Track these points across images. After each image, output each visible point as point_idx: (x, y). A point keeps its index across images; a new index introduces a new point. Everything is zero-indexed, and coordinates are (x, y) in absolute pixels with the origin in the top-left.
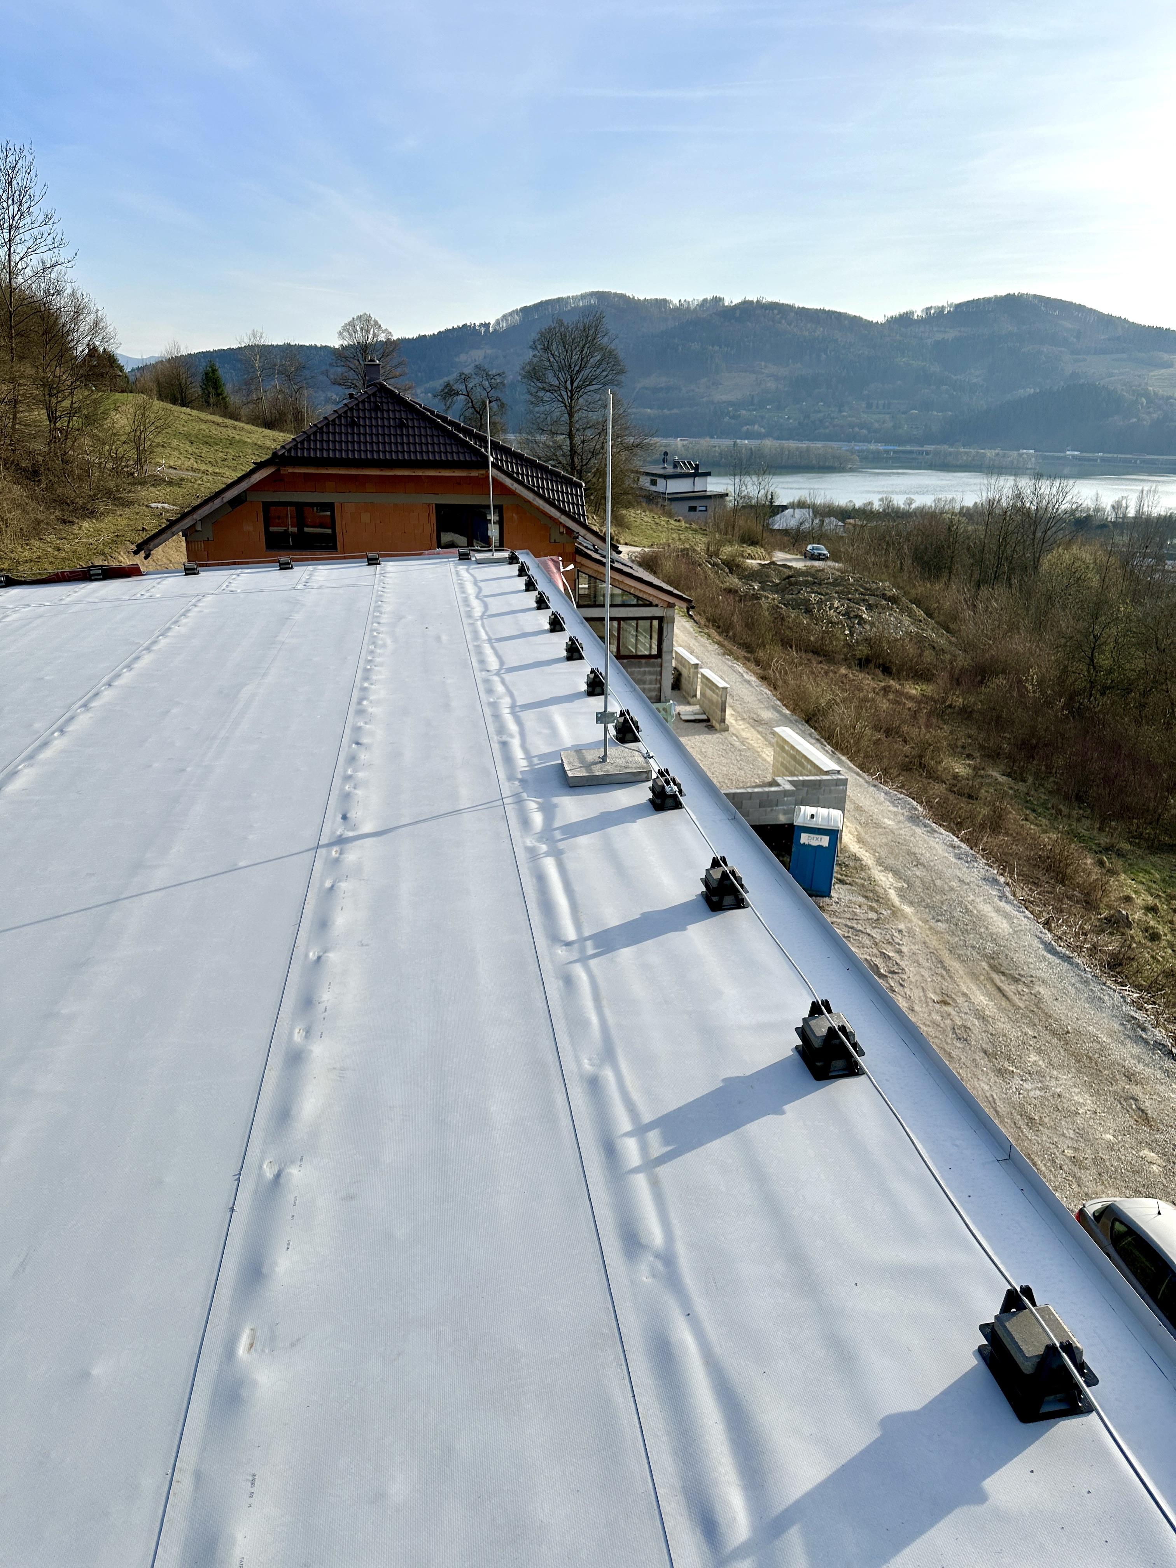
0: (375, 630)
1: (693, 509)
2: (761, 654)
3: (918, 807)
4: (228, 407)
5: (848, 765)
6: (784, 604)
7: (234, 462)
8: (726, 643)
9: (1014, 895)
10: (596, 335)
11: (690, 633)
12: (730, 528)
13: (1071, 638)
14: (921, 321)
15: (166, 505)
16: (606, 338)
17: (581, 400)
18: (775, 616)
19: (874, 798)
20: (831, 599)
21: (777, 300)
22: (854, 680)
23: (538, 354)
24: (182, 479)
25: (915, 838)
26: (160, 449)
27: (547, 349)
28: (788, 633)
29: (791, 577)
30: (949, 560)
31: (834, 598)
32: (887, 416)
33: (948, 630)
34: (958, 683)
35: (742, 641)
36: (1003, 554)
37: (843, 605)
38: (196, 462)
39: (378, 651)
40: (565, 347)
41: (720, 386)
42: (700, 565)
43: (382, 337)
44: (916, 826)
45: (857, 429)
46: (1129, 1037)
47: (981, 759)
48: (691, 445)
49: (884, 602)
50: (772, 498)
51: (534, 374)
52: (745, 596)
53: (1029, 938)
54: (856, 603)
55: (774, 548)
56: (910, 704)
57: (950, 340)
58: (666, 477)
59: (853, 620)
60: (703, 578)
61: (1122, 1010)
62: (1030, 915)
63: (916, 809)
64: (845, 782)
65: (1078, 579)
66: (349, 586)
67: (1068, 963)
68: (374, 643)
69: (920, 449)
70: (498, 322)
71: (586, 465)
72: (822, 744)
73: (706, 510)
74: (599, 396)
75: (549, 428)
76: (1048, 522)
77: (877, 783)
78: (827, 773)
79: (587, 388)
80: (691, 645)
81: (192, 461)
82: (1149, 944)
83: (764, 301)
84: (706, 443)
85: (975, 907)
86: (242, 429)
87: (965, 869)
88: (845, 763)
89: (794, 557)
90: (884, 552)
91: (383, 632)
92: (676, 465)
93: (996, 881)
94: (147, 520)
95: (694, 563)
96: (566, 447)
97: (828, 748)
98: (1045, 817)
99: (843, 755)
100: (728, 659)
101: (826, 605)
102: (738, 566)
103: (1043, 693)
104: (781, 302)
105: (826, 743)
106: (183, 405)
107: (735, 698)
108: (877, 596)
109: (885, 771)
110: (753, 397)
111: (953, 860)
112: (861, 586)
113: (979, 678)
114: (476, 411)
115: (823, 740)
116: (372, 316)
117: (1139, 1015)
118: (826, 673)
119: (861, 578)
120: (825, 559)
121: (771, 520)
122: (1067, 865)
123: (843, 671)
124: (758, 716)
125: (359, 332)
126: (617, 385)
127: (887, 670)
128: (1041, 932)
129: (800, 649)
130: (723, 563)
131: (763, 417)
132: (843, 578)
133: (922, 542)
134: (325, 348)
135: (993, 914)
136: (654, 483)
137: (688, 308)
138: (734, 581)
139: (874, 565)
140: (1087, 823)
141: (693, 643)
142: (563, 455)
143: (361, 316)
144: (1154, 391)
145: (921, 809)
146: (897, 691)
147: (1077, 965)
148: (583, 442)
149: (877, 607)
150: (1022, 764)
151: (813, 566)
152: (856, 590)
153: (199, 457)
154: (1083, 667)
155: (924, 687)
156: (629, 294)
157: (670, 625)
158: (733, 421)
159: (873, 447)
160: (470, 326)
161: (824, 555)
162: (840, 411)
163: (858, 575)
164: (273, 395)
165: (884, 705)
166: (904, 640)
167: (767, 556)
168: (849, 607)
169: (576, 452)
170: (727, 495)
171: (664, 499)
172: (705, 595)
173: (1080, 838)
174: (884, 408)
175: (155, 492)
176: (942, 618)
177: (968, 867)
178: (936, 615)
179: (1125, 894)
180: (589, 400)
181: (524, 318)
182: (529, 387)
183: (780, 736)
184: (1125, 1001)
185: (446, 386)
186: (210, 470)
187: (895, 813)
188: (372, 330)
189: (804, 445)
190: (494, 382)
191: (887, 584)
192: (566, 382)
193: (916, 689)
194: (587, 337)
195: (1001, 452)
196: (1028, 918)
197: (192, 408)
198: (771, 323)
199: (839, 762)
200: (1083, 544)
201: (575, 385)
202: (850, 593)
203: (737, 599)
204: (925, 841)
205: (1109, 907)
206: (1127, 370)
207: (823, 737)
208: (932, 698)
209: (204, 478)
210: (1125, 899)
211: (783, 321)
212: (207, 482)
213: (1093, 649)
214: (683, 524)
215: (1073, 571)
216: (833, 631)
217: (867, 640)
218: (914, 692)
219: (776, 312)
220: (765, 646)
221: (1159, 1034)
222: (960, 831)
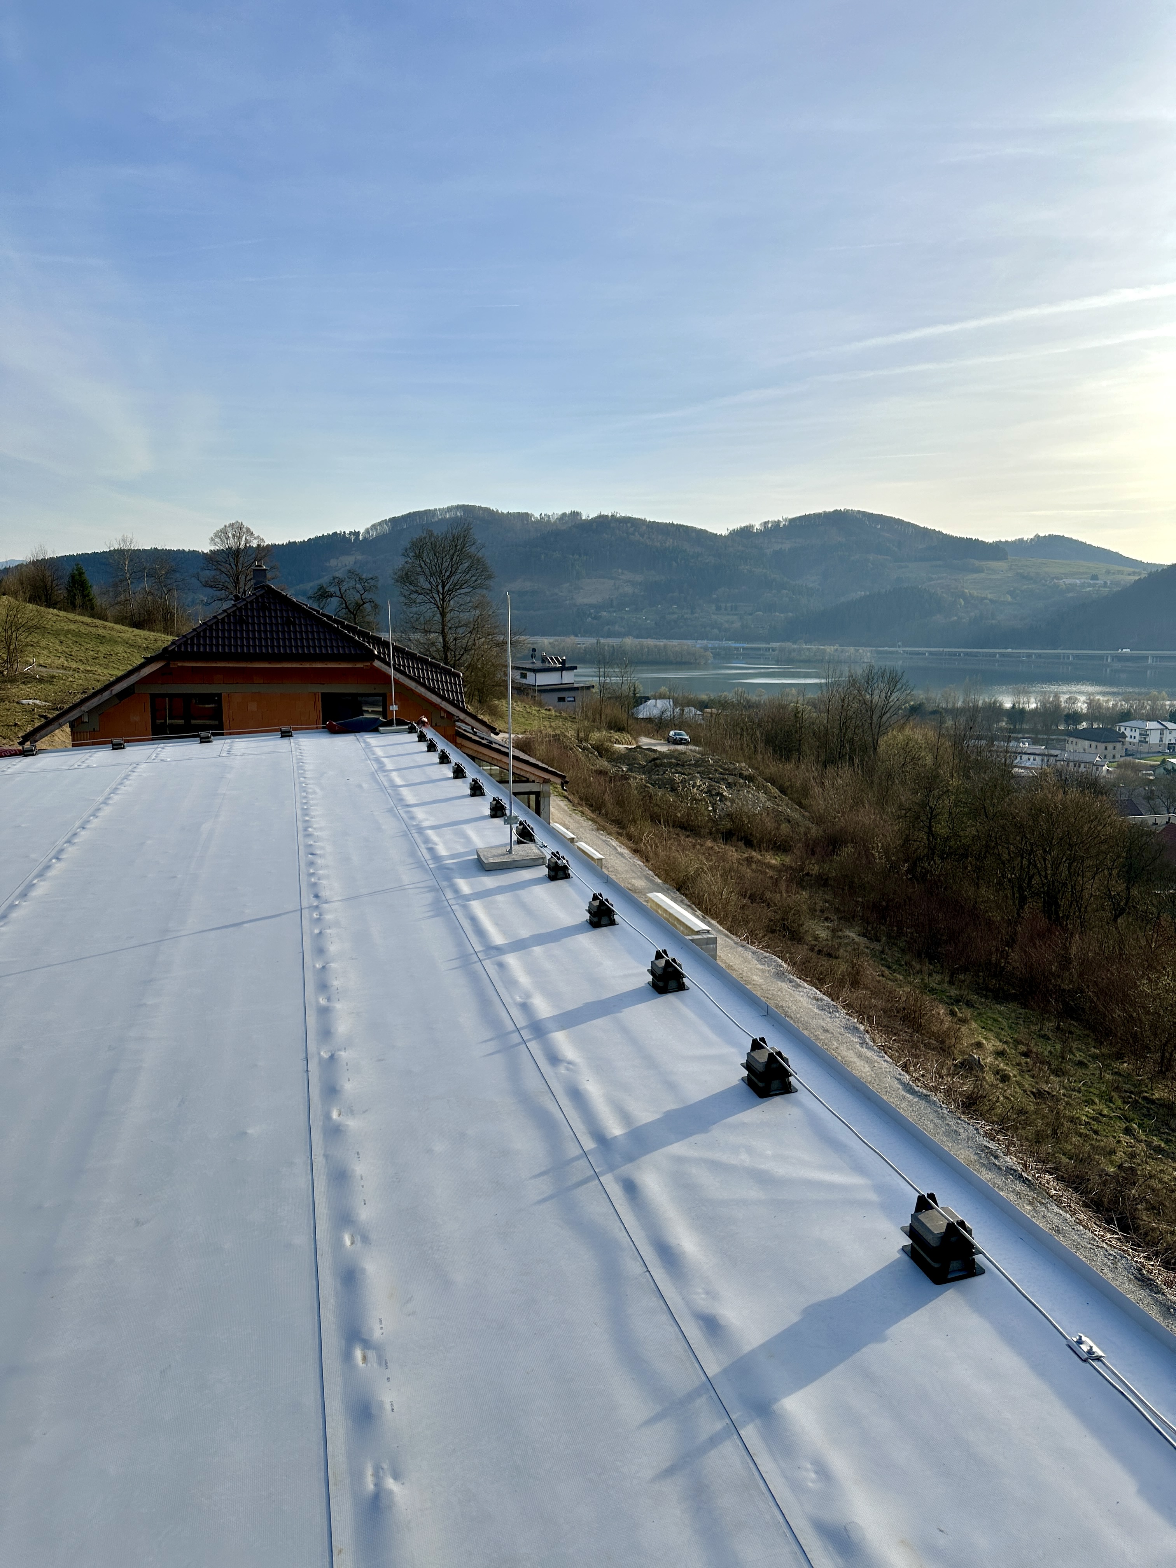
0: (303, 783)
1: (561, 699)
2: (632, 829)
3: (783, 964)
4: (94, 608)
5: (718, 928)
6: (651, 784)
7: (105, 660)
8: (599, 820)
9: (874, 1041)
10: (465, 544)
11: (564, 811)
12: (597, 716)
13: (910, 810)
14: (760, 534)
15: (38, 702)
16: (474, 548)
17: (452, 602)
18: (644, 794)
19: (743, 957)
20: (693, 778)
21: (630, 515)
22: (719, 852)
23: (410, 561)
24: (53, 677)
25: (782, 992)
26: (30, 648)
27: (418, 556)
28: (656, 809)
29: (657, 759)
30: (798, 743)
31: (697, 777)
32: (735, 617)
33: (800, 804)
34: (813, 853)
35: (614, 818)
36: (844, 737)
37: (704, 783)
38: (67, 661)
39: (310, 796)
40: (435, 555)
41: (582, 591)
42: (571, 749)
43: (254, 544)
44: (782, 982)
45: (708, 629)
46: (984, 1165)
47: (839, 921)
48: (556, 643)
49: (742, 781)
50: (635, 690)
51: (406, 578)
52: (615, 777)
53: (889, 1080)
54: (716, 782)
55: (639, 734)
56: (770, 873)
57: (787, 550)
58: (535, 671)
59: (715, 797)
60: (575, 761)
61: (976, 1141)
62: (889, 1059)
63: (781, 966)
64: (714, 941)
65: (913, 758)
66: (269, 753)
67: (926, 1101)
68: (304, 791)
69: (767, 646)
70: (367, 531)
71: (459, 659)
72: (693, 909)
73: (574, 701)
74: (469, 598)
75: (423, 627)
76: (883, 708)
77: (745, 943)
78: (698, 933)
79: (458, 591)
80: (567, 822)
81: (62, 659)
82: (1001, 1085)
83: (618, 515)
84: (572, 641)
85: (839, 1054)
86: (112, 629)
87: (828, 1019)
88: (715, 926)
89: (658, 742)
90: (739, 736)
91: (310, 784)
92: (544, 660)
93: (857, 1029)
94: (19, 716)
95: (566, 747)
96: (440, 646)
97: (699, 913)
98: (899, 973)
99: (713, 919)
100: (602, 834)
101: (689, 784)
102: (607, 750)
103: (888, 859)
104: (634, 517)
105: (696, 909)
106: (49, 606)
107: (610, 870)
108: (735, 775)
109: (752, 933)
110: (612, 601)
111: (816, 1011)
112: (720, 766)
113: (831, 847)
114: (350, 611)
115: (693, 906)
116: (244, 523)
117: (992, 1145)
118: (694, 846)
119: (720, 760)
120: (687, 743)
121: (635, 709)
122: (921, 1016)
123: (709, 843)
124: (633, 885)
125: (231, 539)
126: (486, 589)
127: (749, 843)
128: (900, 1074)
129: (668, 824)
130: (593, 748)
131: (622, 619)
132: (703, 760)
133: (772, 728)
134: (194, 553)
135: (856, 1059)
136: (524, 676)
137: (549, 521)
138: (604, 764)
139: (730, 747)
140: (938, 978)
141: (567, 820)
142: (436, 651)
143: (233, 524)
144: (970, 593)
145: (786, 966)
146: (759, 861)
147: (934, 1103)
148: (455, 639)
149: (735, 785)
150: (875, 925)
151: (676, 750)
152: (716, 770)
153: (69, 656)
154: (923, 835)
155: (783, 857)
156: (493, 508)
157: (546, 799)
158: (595, 621)
159: (725, 644)
160: (340, 534)
161: (686, 740)
162: (692, 613)
163: (717, 757)
164: (141, 596)
165: (748, 873)
166: (762, 815)
167: (633, 741)
168: (710, 785)
169: (448, 648)
170: (593, 687)
171: (534, 690)
172: (577, 776)
173: (933, 991)
174: (732, 610)
175: (26, 689)
176: (796, 795)
177: (831, 1017)
178: (789, 791)
179: (976, 1040)
180: (461, 602)
181: (393, 528)
182: (402, 590)
183: (653, 901)
184: (978, 1133)
185: (319, 589)
186: (82, 667)
187: (763, 971)
188: (244, 537)
189: (662, 643)
190: (367, 584)
191: (743, 764)
192: (437, 586)
193: (776, 859)
194: (456, 546)
195: (839, 648)
196: (887, 1062)
197: (60, 609)
198: (625, 535)
199: (709, 924)
200: (915, 726)
201: (446, 588)
202: (710, 773)
203: (607, 779)
204: (791, 994)
205: (963, 1053)
206: (945, 575)
207: (693, 903)
208: (791, 868)
209: (76, 675)
210: (977, 1045)
211: (637, 534)
212: (78, 679)
213: (930, 820)
214: (553, 713)
215: (908, 750)
216: (697, 807)
217: (729, 815)
218: (774, 862)
219: (629, 525)
220: (635, 822)
221: (1010, 1161)
222: (822, 985)
